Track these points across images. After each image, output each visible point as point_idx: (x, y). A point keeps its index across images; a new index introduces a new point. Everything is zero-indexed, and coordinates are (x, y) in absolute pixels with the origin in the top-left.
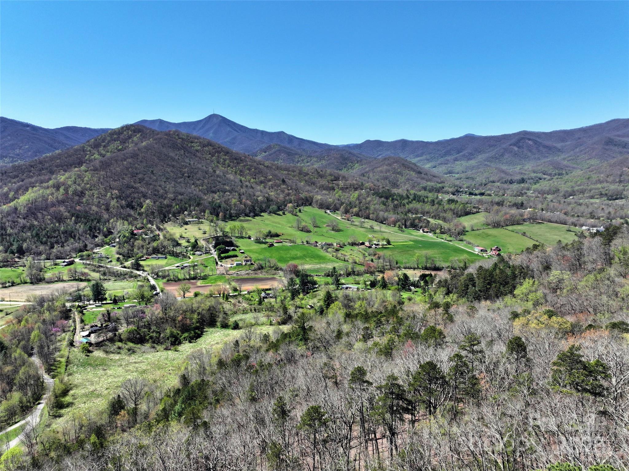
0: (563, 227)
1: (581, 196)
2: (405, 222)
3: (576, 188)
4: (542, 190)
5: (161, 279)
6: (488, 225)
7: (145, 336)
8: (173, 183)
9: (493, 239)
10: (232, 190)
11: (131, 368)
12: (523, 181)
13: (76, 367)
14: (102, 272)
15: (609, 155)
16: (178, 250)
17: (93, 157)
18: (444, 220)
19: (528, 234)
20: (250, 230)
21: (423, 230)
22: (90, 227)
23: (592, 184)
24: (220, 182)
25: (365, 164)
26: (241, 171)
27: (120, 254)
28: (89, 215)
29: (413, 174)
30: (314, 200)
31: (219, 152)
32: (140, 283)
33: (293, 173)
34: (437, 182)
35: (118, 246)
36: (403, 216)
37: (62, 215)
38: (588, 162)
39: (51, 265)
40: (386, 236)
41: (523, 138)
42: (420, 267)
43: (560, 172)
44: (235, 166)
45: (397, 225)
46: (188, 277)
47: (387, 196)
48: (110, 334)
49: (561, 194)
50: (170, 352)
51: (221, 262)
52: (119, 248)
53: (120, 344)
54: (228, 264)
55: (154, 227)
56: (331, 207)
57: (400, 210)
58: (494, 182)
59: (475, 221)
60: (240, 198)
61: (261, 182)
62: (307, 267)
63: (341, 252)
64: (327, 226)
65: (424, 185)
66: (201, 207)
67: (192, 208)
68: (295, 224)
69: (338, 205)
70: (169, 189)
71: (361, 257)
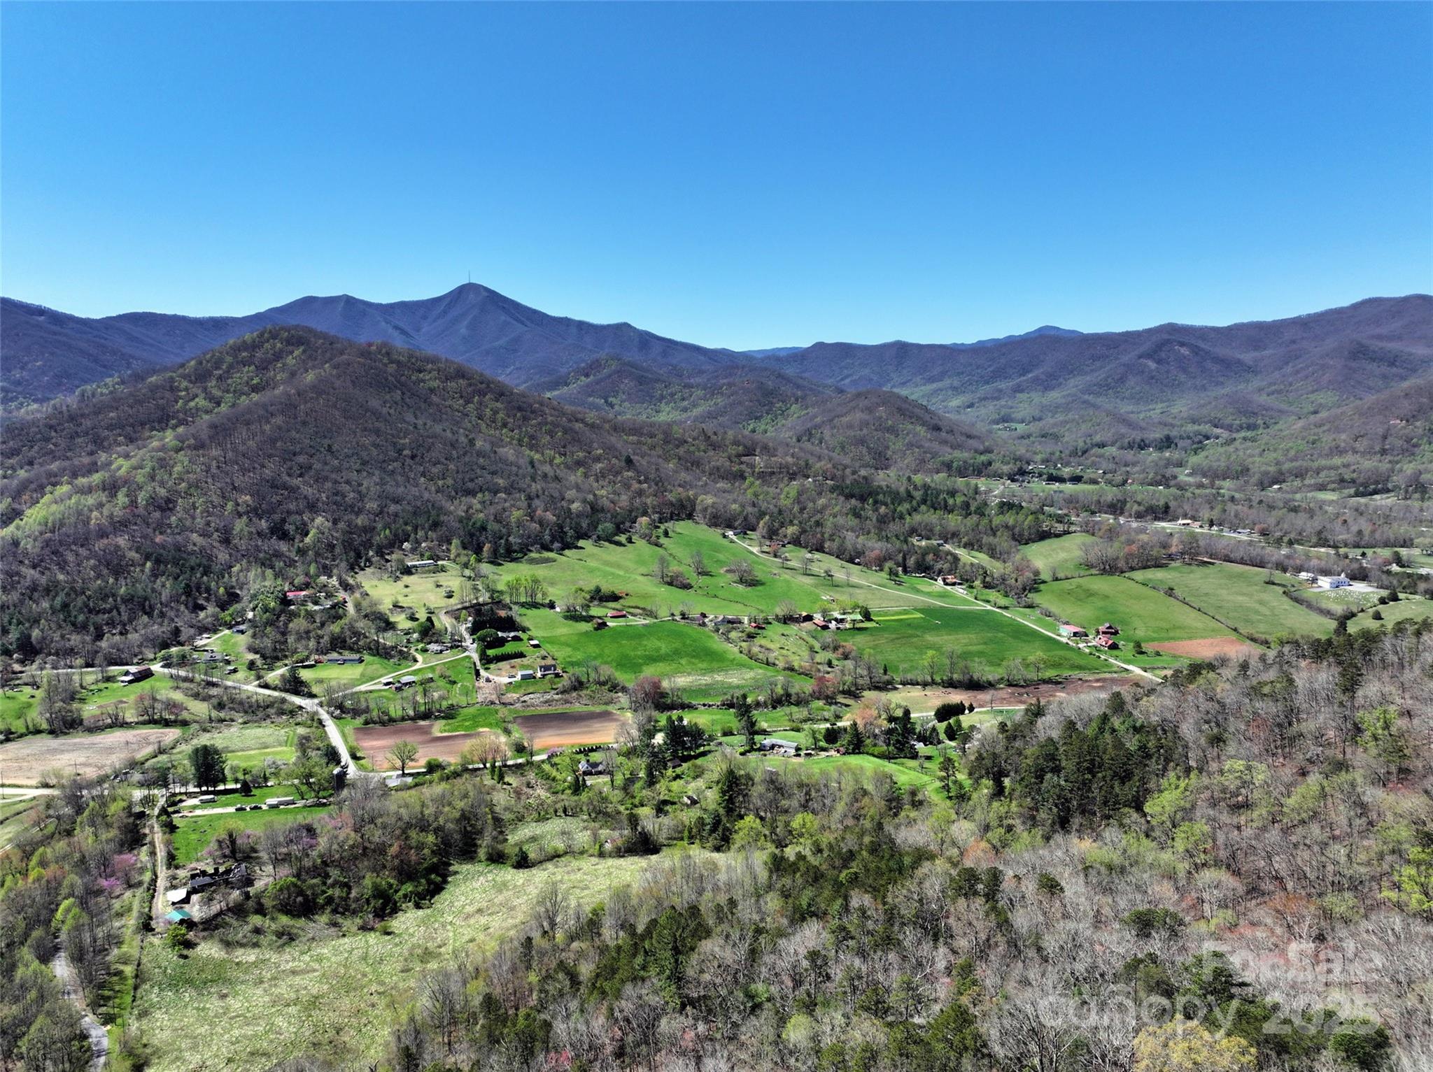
0: (1257, 574)
1: (1298, 483)
2: (904, 559)
3: (1287, 466)
4: (1210, 468)
5: (348, 716)
6: (1090, 566)
7: (315, 895)
8: (377, 472)
9: (1100, 604)
10: (511, 486)
11: (283, 989)
12: (1167, 443)
13: (156, 990)
14: (215, 701)
15: (1359, 382)
16: (388, 639)
17: (192, 404)
18: (993, 554)
19: (1177, 592)
20: (552, 584)
21: (944, 580)
22: (187, 585)
23: (1320, 455)
24: (483, 468)
25: (813, 406)
26: (532, 437)
27: (256, 653)
28: (184, 556)
29: (921, 430)
30: (698, 508)
31: (482, 394)
32: (301, 731)
33: (650, 441)
34: (976, 451)
35: (250, 632)
36: (898, 544)
37: (124, 556)
38: (1312, 397)
39: (97, 682)
40: (861, 598)
41: (1168, 341)
42: (938, 679)
43: (1252, 421)
44: (520, 427)
45: (886, 569)
46: (411, 713)
47: (862, 493)
48: (236, 894)
49: (1254, 480)
50: (372, 938)
51: (487, 669)
52: (254, 636)
53: (256, 920)
54: (501, 676)
55: (334, 581)
56: (737, 524)
57: (894, 527)
58: (1102, 445)
59: (1063, 555)
60: (529, 506)
61: (579, 463)
62: (682, 681)
63: (759, 641)
64: (728, 571)
65: (947, 458)
66: (442, 531)
67: (420, 534)
68: (655, 567)
69: (752, 520)
70: (368, 488)
71: (805, 654)
